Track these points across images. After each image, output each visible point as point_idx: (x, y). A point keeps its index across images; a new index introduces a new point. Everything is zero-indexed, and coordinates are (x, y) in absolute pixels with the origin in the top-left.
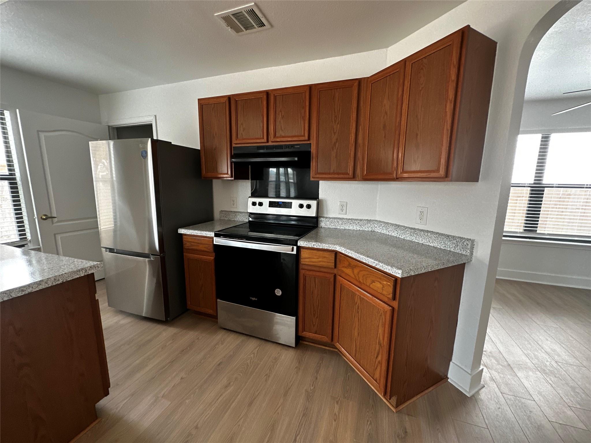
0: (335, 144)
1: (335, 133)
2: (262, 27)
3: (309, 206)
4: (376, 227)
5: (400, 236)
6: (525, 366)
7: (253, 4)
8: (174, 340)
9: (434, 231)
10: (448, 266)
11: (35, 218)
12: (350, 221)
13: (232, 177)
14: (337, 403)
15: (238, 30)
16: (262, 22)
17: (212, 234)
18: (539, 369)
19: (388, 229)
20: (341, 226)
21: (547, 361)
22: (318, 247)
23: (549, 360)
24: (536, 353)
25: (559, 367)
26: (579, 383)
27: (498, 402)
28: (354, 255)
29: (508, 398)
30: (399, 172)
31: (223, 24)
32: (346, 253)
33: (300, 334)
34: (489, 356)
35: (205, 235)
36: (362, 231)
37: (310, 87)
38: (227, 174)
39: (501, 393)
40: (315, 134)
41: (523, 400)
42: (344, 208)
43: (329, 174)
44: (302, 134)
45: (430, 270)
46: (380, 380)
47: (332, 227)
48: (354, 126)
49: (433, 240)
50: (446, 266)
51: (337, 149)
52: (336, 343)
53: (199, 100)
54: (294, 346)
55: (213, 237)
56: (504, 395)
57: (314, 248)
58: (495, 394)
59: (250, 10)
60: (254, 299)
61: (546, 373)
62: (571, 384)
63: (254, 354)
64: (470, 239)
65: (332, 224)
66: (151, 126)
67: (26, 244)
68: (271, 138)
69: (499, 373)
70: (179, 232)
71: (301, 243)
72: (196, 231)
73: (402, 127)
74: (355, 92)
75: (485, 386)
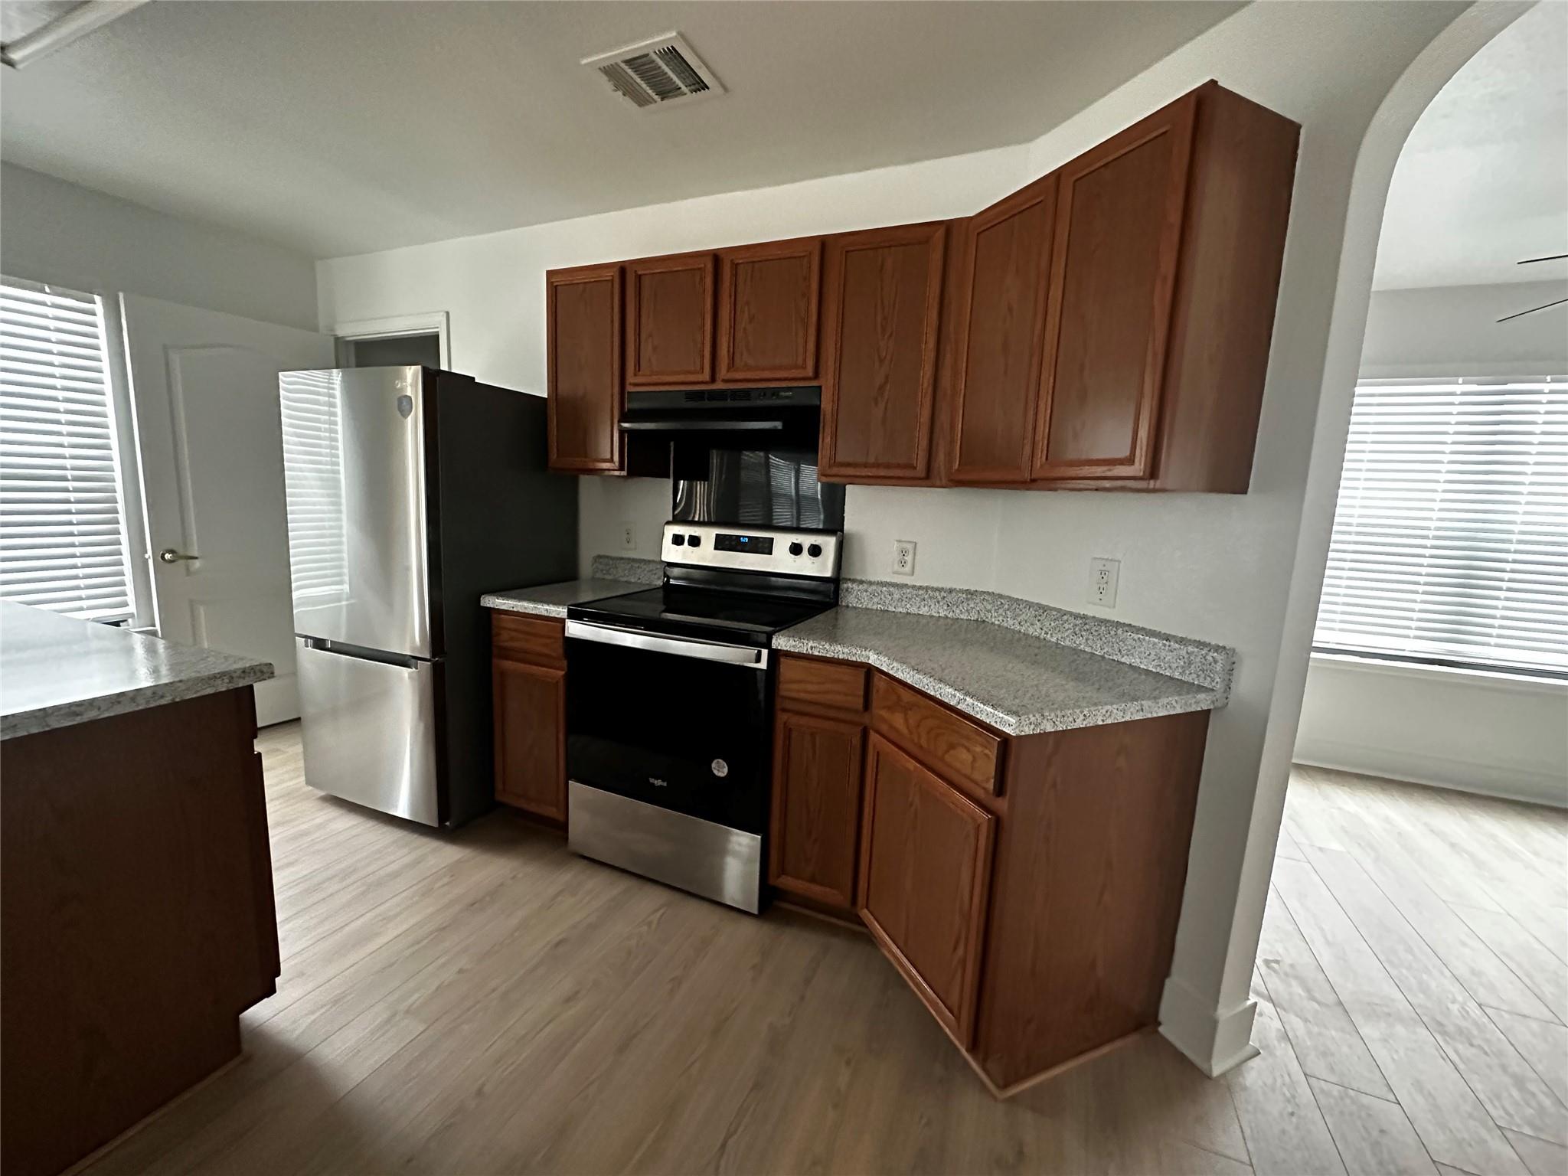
0: (881, 388)
1: (881, 361)
2: (700, 91)
3: (815, 551)
4: (989, 611)
5: (1049, 636)
6: (1386, 1010)
7: (674, 34)
8: (453, 878)
9: (1133, 624)
10: (1155, 715)
11: (147, 556)
12: (921, 592)
13: (621, 468)
14: (848, 1063)
15: (642, 101)
16: (699, 78)
17: (561, 611)
18: (1425, 1019)
19: (1019, 615)
20: (899, 604)
21: (1454, 1001)
22: (823, 654)
23: (1460, 999)
24: (1425, 977)
25: (1485, 1020)
26: (1540, 1068)
27: (1294, 1097)
28: (908, 676)
29: (1322, 1091)
30: (1037, 463)
31: (606, 85)
32: (891, 672)
33: (772, 881)
34: (1286, 974)
35: (545, 613)
36: (952, 619)
37: (824, 243)
38: (611, 460)
39: (1305, 1075)
40: (831, 363)
41: (1365, 1100)
42: (909, 558)
43: (865, 465)
44: (800, 362)
45: (1101, 723)
46: (960, 1008)
47: (875, 607)
48: (932, 344)
49: (1130, 647)
50: (1150, 716)
51: (887, 403)
52: (862, 908)
53: (550, 274)
54: (755, 911)
55: (564, 619)
56: (1313, 1081)
57: (812, 655)
58: (1287, 1078)
59: (668, 48)
60: (658, 783)
61: (1444, 1034)
62: (1515, 1065)
63: (650, 924)
64: (1224, 648)
65: (876, 600)
66: (435, 338)
67: (123, 621)
68: (723, 372)
69: (1306, 1021)
70: (482, 605)
71: (781, 642)
72: (525, 604)
73: (1047, 348)
74: (937, 256)
75: (1260, 1053)
